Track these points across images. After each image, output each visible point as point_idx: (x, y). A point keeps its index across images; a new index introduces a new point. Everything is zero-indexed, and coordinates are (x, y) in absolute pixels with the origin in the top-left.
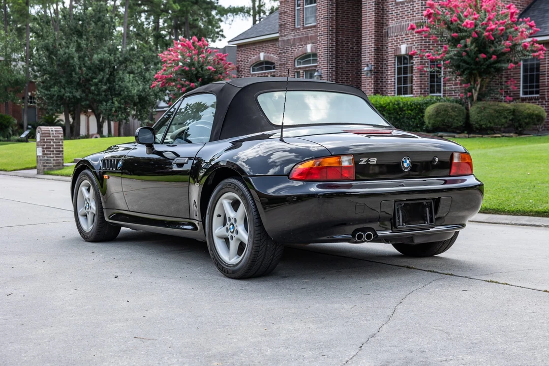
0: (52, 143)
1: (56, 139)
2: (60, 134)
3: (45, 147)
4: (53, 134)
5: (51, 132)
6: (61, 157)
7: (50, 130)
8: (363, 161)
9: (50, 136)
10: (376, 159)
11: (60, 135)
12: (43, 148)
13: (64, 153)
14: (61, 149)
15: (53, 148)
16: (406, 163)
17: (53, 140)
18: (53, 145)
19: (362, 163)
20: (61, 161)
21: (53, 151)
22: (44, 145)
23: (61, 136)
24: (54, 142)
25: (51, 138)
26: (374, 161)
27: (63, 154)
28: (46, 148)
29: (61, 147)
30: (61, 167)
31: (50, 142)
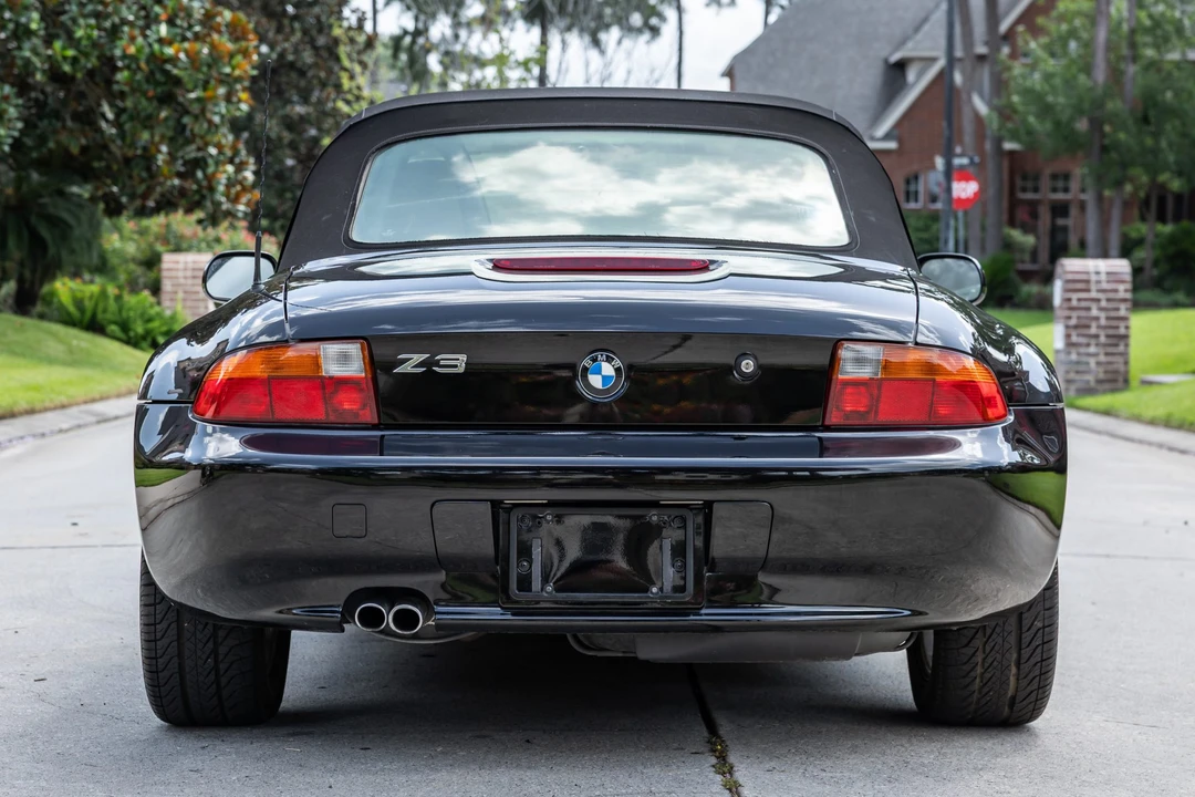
0: (1094, 312)
1: (1108, 300)
2: (1123, 282)
3: (1073, 322)
4: (1098, 282)
5: (1093, 278)
6: (1121, 354)
7: (1092, 269)
8: (412, 363)
9: (1088, 290)
10: (463, 358)
11: (1121, 287)
12: (1067, 327)
13: (1133, 341)
14: (1122, 331)
15: (1099, 327)
16: (602, 375)
17: (1098, 300)
18: (1097, 319)
19: (407, 368)
20: (1122, 368)
21: (1097, 336)
22: (1069, 318)
23: (1123, 290)
24: (1101, 309)
25: (1093, 294)
26: (456, 362)
27: (1127, 345)
28: (1076, 327)
29: (1122, 324)
30: (1120, 384)
31: (1088, 309)
